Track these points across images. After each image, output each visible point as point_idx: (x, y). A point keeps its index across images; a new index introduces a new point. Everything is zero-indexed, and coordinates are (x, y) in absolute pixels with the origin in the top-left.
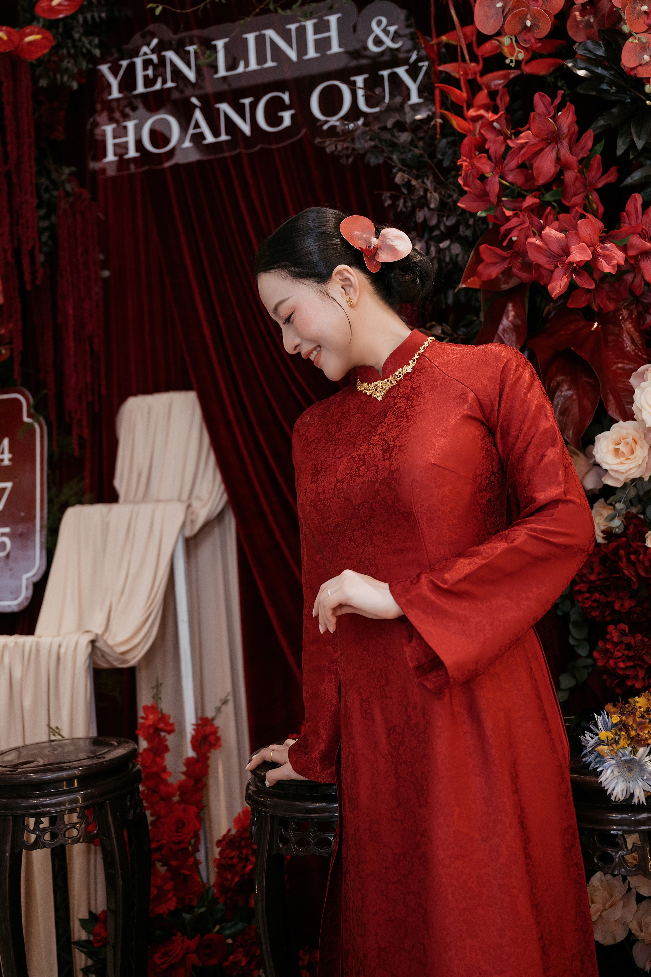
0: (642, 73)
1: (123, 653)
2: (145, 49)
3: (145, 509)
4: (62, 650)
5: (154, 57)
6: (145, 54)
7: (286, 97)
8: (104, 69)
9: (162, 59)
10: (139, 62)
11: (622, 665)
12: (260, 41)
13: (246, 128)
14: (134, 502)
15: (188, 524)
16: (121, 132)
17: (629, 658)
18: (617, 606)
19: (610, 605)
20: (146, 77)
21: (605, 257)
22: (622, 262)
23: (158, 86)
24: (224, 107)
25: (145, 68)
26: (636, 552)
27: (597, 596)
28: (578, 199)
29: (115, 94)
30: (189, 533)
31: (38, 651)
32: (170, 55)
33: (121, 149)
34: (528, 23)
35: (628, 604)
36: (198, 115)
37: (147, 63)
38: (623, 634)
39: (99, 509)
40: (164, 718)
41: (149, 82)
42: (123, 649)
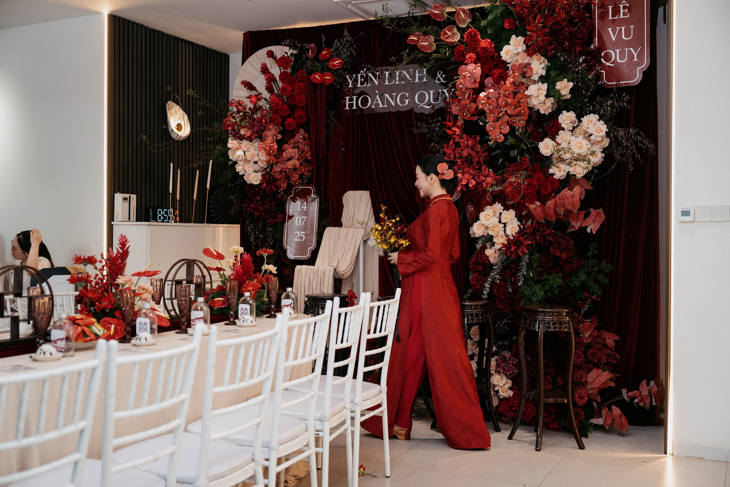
0: (490, 133)
1: (343, 274)
2: (362, 71)
3: (352, 230)
4: (326, 271)
5: (365, 75)
6: (362, 73)
7: (407, 95)
8: (348, 77)
9: (367, 76)
10: (359, 75)
11: (474, 283)
12: (401, 73)
13: (393, 104)
14: (347, 227)
15: (365, 236)
16: (351, 100)
17: (477, 281)
18: (478, 269)
19: (476, 268)
20: (361, 81)
21: (471, 183)
22: (475, 184)
23: (365, 85)
24: (387, 95)
25: (361, 78)
26: (483, 255)
27: (473, 266)
28: (476, 160)
29: (350, 86)
30: (365, 239)
31: (318, 271)
32: (370, 75)
33: (351, 105)
34: (465, 114)
35: (481, 268)
36: (378, 97)
37: (362, 77)
38: (477, 276)
39: (337, 229)
40: (354, 294)
41: (362, 83)
42: (343, 273)
